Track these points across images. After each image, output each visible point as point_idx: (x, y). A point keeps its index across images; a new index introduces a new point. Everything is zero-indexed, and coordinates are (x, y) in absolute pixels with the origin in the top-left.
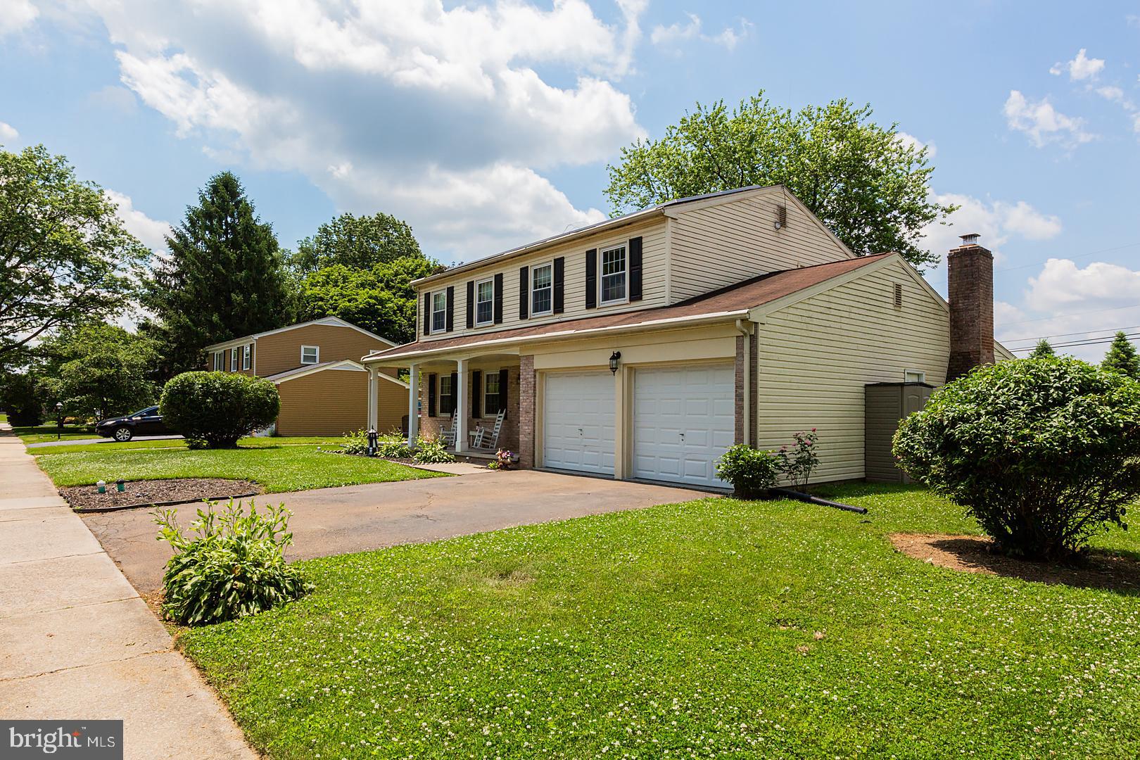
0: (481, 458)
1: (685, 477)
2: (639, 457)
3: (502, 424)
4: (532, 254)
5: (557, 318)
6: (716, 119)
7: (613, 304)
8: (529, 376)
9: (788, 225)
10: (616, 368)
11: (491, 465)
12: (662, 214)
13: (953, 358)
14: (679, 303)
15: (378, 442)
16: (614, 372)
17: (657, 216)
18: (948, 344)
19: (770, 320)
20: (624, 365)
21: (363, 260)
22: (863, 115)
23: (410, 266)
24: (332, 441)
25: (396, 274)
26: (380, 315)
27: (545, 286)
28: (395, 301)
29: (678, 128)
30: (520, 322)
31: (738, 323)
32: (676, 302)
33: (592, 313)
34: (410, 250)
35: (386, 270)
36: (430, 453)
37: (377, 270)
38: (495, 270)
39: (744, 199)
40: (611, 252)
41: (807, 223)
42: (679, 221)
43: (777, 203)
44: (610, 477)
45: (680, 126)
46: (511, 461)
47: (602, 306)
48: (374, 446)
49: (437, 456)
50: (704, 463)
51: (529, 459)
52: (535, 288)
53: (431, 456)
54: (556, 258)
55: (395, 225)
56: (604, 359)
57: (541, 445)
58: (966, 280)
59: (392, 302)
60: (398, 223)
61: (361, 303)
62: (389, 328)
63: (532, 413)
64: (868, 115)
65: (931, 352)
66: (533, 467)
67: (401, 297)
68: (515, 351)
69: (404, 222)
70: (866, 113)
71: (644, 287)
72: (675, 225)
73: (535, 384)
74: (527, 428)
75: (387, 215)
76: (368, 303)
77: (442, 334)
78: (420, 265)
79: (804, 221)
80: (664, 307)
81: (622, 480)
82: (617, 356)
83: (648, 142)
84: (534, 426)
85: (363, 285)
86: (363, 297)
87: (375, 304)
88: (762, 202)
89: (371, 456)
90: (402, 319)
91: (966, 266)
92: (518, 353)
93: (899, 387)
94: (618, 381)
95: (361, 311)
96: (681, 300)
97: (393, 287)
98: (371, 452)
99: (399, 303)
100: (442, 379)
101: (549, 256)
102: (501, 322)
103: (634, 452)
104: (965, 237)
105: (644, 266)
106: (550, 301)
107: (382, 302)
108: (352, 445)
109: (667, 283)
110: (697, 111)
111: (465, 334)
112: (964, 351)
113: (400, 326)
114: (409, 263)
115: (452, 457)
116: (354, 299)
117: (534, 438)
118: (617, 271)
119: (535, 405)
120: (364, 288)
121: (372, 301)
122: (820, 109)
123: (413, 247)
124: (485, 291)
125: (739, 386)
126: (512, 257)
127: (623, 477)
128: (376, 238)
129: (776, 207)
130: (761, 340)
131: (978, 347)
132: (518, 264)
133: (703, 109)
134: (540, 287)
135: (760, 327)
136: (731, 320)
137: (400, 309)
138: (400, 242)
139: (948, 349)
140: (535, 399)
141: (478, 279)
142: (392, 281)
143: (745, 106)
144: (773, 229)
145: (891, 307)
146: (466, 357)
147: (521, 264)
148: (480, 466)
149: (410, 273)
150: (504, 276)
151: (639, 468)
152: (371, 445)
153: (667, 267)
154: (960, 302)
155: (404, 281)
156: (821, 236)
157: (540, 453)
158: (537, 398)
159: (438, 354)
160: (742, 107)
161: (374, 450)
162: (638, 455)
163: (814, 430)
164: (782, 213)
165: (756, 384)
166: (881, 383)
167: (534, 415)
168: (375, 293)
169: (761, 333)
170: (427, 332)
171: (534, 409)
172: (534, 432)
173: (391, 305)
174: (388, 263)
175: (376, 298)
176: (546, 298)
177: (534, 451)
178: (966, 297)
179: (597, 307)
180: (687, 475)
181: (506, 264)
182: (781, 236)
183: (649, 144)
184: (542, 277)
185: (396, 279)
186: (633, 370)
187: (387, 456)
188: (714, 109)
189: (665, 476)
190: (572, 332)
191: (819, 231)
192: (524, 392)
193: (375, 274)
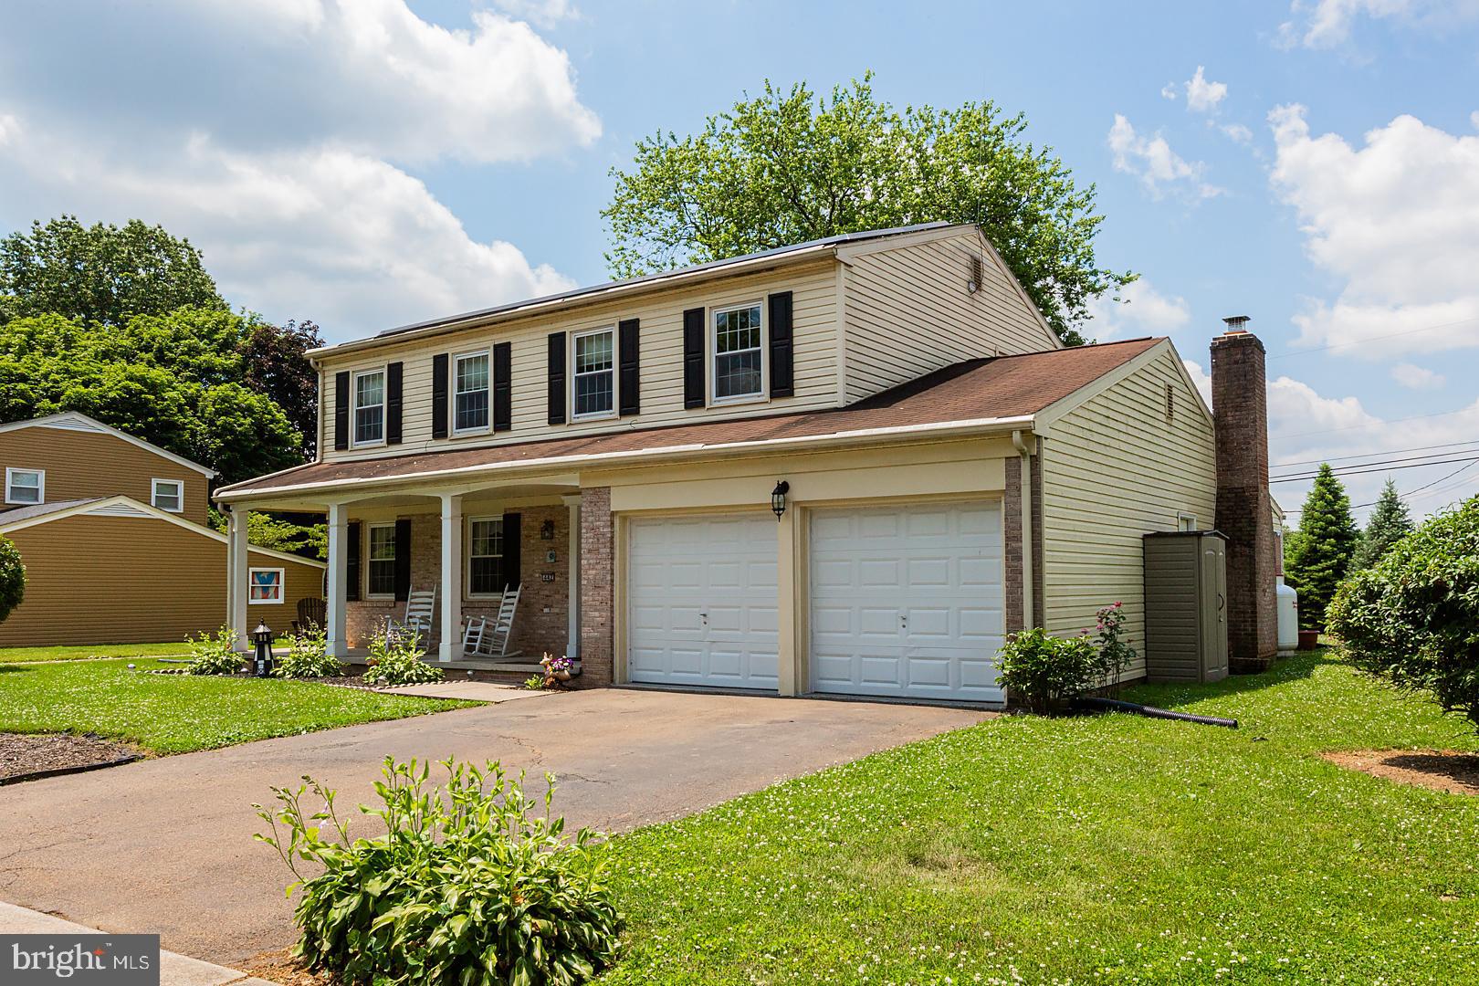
0: (496, 671)
1: (910, 686)
2: (820, 658)
3: (516, 611)
4: (573, 311)
5: (628, 423)
6: (794, 111)
7: (738, 402)
8: (602, 524)
9: (984, 287)
10: (783, 509)
11: (531, 682)
12: (833, 256)
13: (1221, 497)
14: (857, 403)
15: (273, 651)
16: (779, 515)
17: (822, 259)
18: (1214, 476)
19: (1054, 434)
20: (793, 503)
21: (102, 306)
22: (1014, 129)
23: (205, 323)
24: (163, 651)
25: (177, 338)
26: (152, 413)
27: (599, 367)
28: (181, 387)
29: (734, 119)
30: (550, 429)
31: (1017, 436)
32: (853, 402)
33: (697, 416)
34: (201, 296)
35: (159, 329)
36: (399, 666)
37: (137, 327)
38: (494, 337)
39: (931, 242)
40: (733, 316)
41: (1005, 285)
42: (855, 269)
43: (970, 252)
44: (772, 693)
45: (737, 116)
46: (571, 675)
47: (717, 405)
48: (268, 658)
49: (412, 671)
50: (945, 662)
51: (605, 668)
52: (580, 370)
53: (403, 672)
54: (622, 320)
55: (164, 244)
56: (763, 493)
57: (623, 645)
58: (1236, 383)
59: (174, 389)
60: (172, 242)
61: (111, 389)
62: (171, 438)
63: (608, 588)
64: (1021, 129)
65: (1200, 487)
66: (610, 683)
67: (193, 380)
68: (573, 481)
69: (186, 241)
70: (1018, 126)
71: (796, 376)
72: (849, 275)
73: (612, 537)
74: (597, 614)
75: (150, 225)
76: (127, 390)
77: (378, 448)
78: (225, 323)
79: (1000, 283)
80: (836, 409)
81: (795, 698)
82: (783, 488)
83: (673, 137)
84: (612, 612)
85: (107, 355)
86: (114, 378)
87: (142, 392)
88: (953, 249)
89: (263, 676)
90: (197, 422)
91: (1236, 362)
92: (576, 483)
93: (1195, 539)
94: (784, 531)
95: (112, 404)
96: (860, 399)
97: (173, 361)
98: (263, 668)
99: (189, 391)
100: (373, 530)
101: (609, 315)
102: (508, 428)
103: (812, 649)
104: (1231, 321)
105: (796, 341)
106: (610, 395)
107: (154, 387)
108: (206, 658)
109: (840, 370)
110: (763, 95)
111: (429, 450)
112: (1236, 486)
113: (194, 434)
114: (202, 317)
115: (439, 671)
116: (95, 380)
117: (612, 633)
118: (744, 345)
119: (612, 574)
120: (112, 361)
121: (135, 386)
122: (946, 114)
123: (207, 289)
124: (472, 374)
125: (1012, 537)
126: (534, 315)
127: (796, 691)
128: (128, 266)
129: (969, 258)
130: (1046, 465)
131: (1255, 480)
132: (544, 328)
133: (775, 92)
134: (589, 368)
135: (1045, 443)
136: (1006, 432)
137: (192, 402)
138: (180, 278)
139: (1214, 483)
140: (612, 564)
141: (457, 351)
142: (170, 349)
143: (840, 95)
144: (966, 291)
145: (1163, 418)
146: (461, 489)
147: (549, 327)
148: (506, 686)
149: (204, 337)
150: (513, 347)
151: (821, 676)
152: (261, 656)
153: (840, 344)
154: (1229, 414)
155: (194, 351)
156: (1020, 307)
157: (623, 658)
158: (616, 562)
159: (401, 485)
160: (836, 98)
161: (268, 666)
162: (817, 654)
163: (1119, 605)
164: (976, 266)
165: (1040, 534)
166: (1159, 532)
167: (612, 591)
168: (139, 369)
169: (1046, 454)
170: (341, 443)
171: (612, 581)
172: (612, 621)
173: (174, 394)
174: (156, 315)
175: (142, 380)
176: (601, 389)
177: (612, 655)
178: (1237, 408)
179: (707, 406)
180: (913, 683)
181: (519, 327)
182: (976, 304)
183: (674, 140)
184: (593, 353)
185: (177, 347)
186: (809, 511)
187: (296, 675)
188: (793, 95)
189: (869, 687)
190: (699, 447)
191: (1019, 299)
192: (590, 551)
193: (132, 334)
